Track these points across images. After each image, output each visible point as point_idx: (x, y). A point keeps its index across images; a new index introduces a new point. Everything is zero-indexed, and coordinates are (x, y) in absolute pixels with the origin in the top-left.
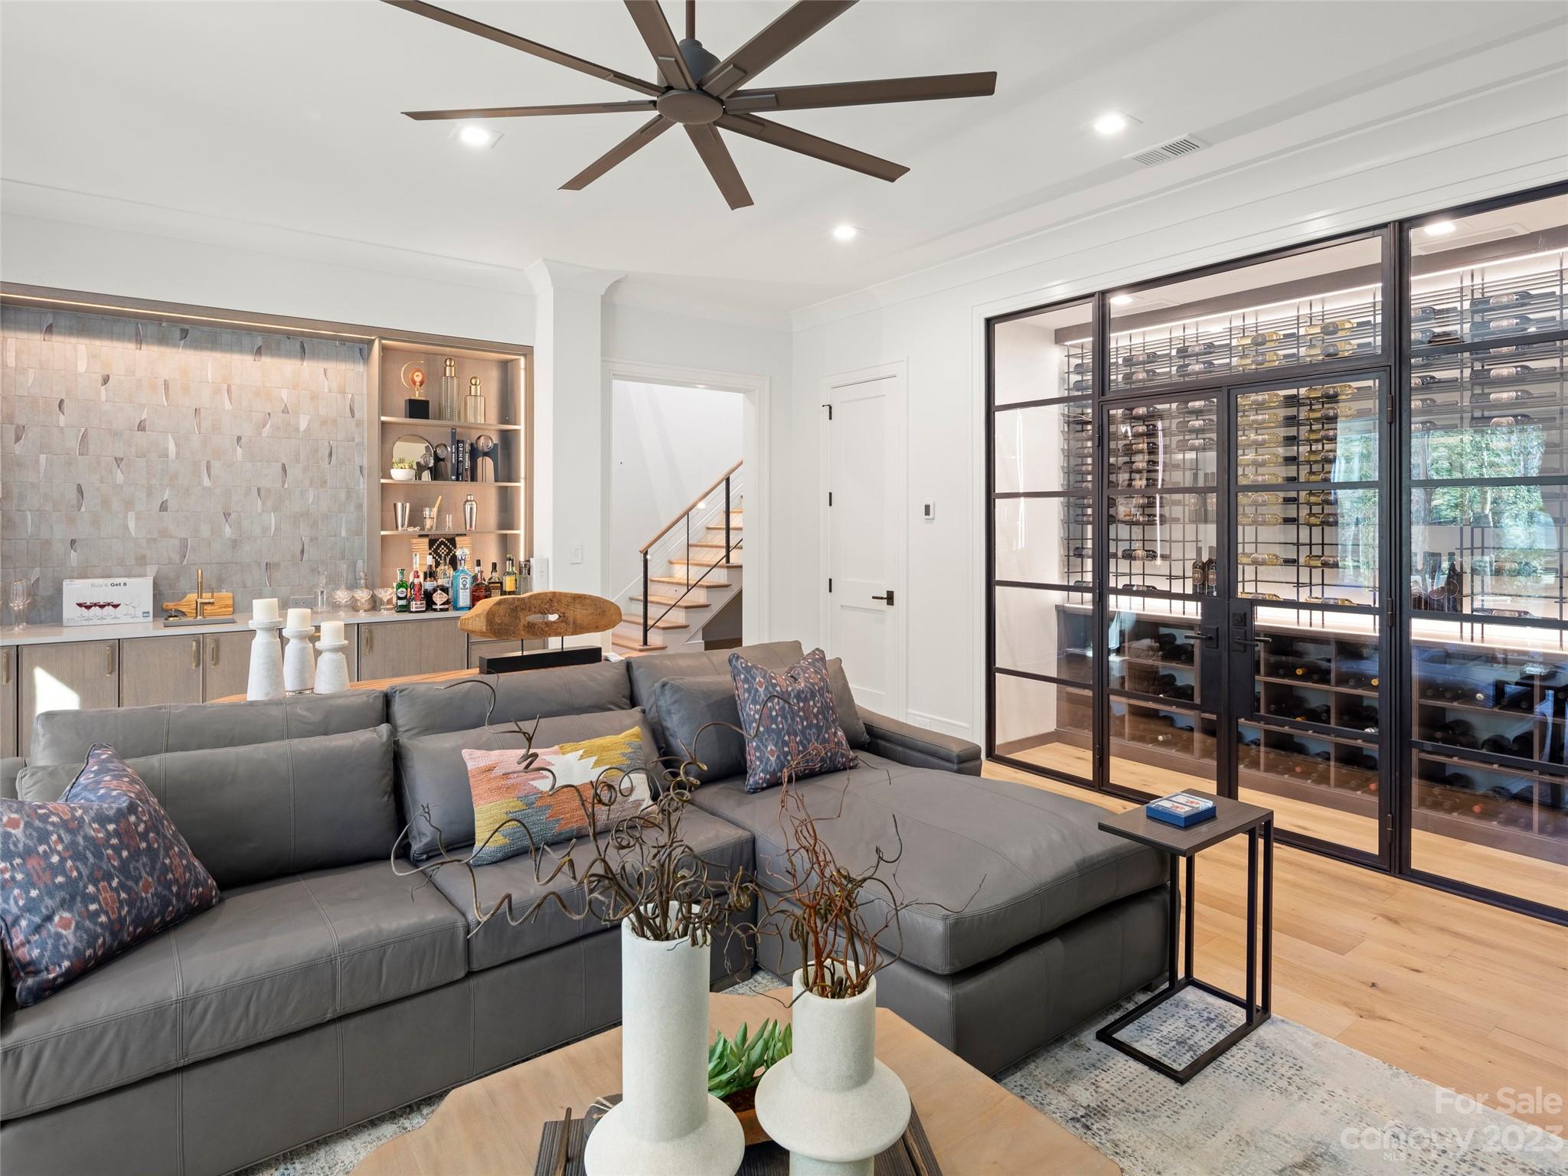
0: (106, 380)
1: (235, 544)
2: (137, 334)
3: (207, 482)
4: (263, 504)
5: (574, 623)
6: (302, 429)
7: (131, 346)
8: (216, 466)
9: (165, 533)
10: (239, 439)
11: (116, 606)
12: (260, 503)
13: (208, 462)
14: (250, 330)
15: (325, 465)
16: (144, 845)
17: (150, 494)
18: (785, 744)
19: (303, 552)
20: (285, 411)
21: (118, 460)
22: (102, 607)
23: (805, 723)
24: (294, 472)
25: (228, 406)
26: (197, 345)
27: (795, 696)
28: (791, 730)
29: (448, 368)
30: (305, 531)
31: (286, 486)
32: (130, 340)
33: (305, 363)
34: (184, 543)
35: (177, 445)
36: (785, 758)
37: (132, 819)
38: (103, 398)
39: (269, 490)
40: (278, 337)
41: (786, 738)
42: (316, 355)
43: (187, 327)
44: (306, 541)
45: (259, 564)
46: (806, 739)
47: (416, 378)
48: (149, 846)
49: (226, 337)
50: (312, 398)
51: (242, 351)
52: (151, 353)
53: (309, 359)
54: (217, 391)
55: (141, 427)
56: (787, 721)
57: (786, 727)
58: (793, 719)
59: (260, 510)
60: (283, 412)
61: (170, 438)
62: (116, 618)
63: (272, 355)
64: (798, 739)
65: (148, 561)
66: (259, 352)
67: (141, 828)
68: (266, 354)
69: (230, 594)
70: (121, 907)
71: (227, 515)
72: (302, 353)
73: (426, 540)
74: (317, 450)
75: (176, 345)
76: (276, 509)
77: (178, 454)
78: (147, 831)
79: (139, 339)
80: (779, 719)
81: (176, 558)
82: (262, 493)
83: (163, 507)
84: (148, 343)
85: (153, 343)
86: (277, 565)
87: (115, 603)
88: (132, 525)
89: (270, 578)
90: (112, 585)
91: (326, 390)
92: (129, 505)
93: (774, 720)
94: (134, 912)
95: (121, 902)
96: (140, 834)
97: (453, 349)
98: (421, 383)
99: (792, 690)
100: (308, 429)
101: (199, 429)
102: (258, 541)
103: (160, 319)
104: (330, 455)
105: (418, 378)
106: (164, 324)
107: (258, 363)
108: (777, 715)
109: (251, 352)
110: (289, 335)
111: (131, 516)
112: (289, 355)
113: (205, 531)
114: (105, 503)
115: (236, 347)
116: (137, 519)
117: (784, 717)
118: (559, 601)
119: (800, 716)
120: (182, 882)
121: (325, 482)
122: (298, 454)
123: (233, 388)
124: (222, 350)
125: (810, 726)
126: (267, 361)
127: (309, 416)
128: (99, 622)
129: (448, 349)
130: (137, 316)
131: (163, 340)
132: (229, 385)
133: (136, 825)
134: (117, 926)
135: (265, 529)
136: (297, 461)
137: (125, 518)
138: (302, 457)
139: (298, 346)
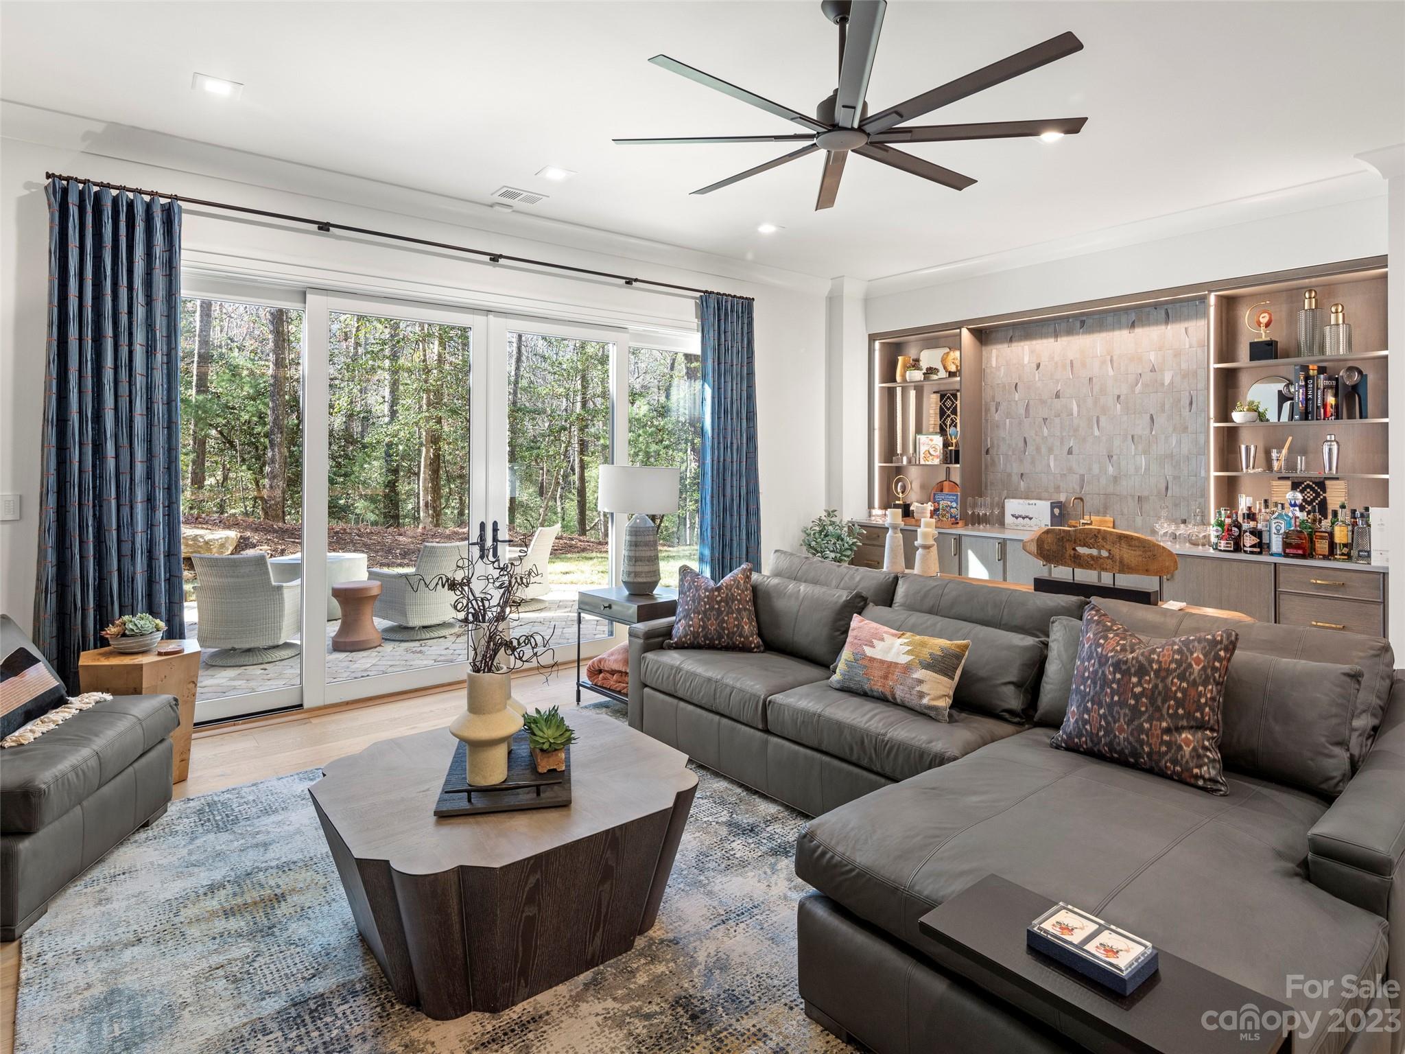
0: (1038, 366)
1: (1116, 479)
2: (1055, 331)
3: (1097, 433)
4: (1136, 449)
5: (1121, 562)
6: (1166, 384)
7: (1052, 340)
8: (1103, 419)
9: (1070, 470)
10: (1119, 397)
11: (1031, 519)
12: (1133, 447)
13: (1098, 417)
14: (1126, 309)
15: (1186, 412)
16: (717, 606)
17: (1062, 443)
18: (1087, 710)
19: (1167, 488)
20: (1153, 370)
21: (1045, 420)
22: (1024, 518)
23: (1116, 698)
24: (1161, 420)
25: (1111, 373)
26: (1091, 331)
27: (1113, 665)
28: (1096, 699)
29: (1306, 301)
30: (1168, 470)
31: (1153, 433)
32: (1051, 337)
33: (1169, 327)
34: (1082, 476)
35: (1079, 406)
36: (1084, 726)
37: (716, 593)
38: (1037, 379)
39: (1140, 437)
40: (1147, 309)
41: (1089, 705)
42: (1179, 318)
43: (1084, 318)
44: (1170, 479)
45: (1133, 497)
46: (1113, 717)
47: (1261, 320)
48: (719, 608)
49: (1110, 319)
50: (1175, 356)
51: (1120, 328)
52: (1064, 341)
53: (1173, 322)
54: (1103, 362)
55: (1057, 396)
56: (1095, 687)
57: (1092, 693)
58: (1102, 688)
59: (1133, 453)
60: (1151, 371)
61: (1075, 403)
62: (1031, 526)
63: (1143, 326)
64: (1102, 711)
65: (1061, 489)
66: (1133, 326)
67: (719, 599)
68: (1139, 327)
69: (1112, 519)
70: (699, 628)
71: (1110, 457)
72: (1167, 319)
73: (1289, 483)
74: (1179, 401)
75: (1078, 334)
76: (1146, 452)
77: (1079, 412)
78: (721, 601)
79: (1056, 335)
80: (1089, 682)
81: (1077, 488)
82: (1135, 440)
83: (1070, 452)
84: (1061, 336)
85: (1064, 336)
86: (1147, 498)
87: (1031, 516)
88: (1052, 464)
89: (1141, 509)
90: (1029, 504)
91: (1187, 346)
92: (1050, 450)
93: (1084, 682)
94: (704, 632)
95: (700, 625)
96: (717, 601)
97: (1313, 280)
98: (1267, 325)
99: (1112, 657)
100: (1172, 383)
101: (1092, 392)
102: (1133, 478)
103: (1068, 317)
104: (1191, 403)
105: (1264, 319)
106: (1071, 320)
107: (1132, 335)
108: (1088, 677)
109: (1127, 327)
110: (1156, 306)
111: (1052, 457)
112: (1157, 323)
113: (1096, 469)
114: (1038, 449)
115: (1117, 326)
116: (1055, 460)
117: (1094, 683)
118: (1104, 538)
119: (1112, 688)
120: (731, 631)
121: (1186, 428)
122: (1163, 405)
123: (1115, 358)
124: (1107, 330)
125: (1122, 704)
126: (1139, 331)
127: (1172, 372)
128: (1022, 528)
129: (1307, 280)
130: (1055, 319)
131: (1070, 332)
132: (1112, 357)
133: (717, 597)
134: (696, 635)
135: (1137, 469)
136: (1163, 411)
137: (1049, 459)
138: (1167, 407)
139: (1163, 312)
